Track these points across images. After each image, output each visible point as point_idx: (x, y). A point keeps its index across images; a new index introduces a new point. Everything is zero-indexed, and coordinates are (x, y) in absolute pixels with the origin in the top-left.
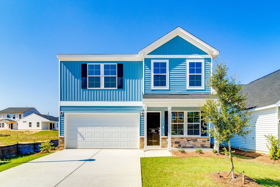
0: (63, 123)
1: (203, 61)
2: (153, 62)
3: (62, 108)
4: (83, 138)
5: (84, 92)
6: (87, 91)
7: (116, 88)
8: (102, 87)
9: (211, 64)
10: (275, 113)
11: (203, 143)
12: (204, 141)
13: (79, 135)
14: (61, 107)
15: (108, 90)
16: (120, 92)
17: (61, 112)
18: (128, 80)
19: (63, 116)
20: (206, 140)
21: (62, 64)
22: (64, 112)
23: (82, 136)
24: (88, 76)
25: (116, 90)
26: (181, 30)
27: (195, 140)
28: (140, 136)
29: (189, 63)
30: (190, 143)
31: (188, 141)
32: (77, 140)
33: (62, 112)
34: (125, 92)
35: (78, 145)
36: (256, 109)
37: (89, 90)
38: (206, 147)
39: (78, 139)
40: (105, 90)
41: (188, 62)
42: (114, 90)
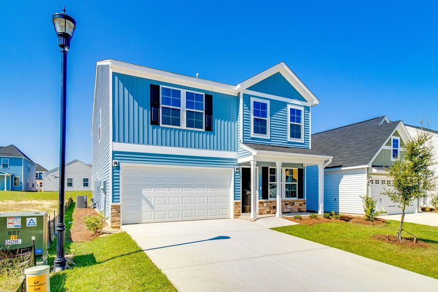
0: (118, 181)
1: (302, 109)
2: (252, 100)
3: (115, 155)
4: (151, 206)
5: (155, 131)
6: (159, 130)
7: (203, 130)
8: (183, 125)
9: (310, 114)
10: (364, 173)
11: (300, 207)
12: (301, 205)
13: (143, 202)
14: (114, 152)
15: (192, 131)
16: (208, 136)
17: (114, 161)
18: (219, 121)
19: (118, 168)
20: (302, 203)
21: (116, 78)
22: (120, 161)
23: (149, 202)
24: (161, 105)
25: (203, 133)
26: (285, 67)
27: (293, 204)
28: (235, 199)
29: (291, 108)
30: (288, 207)
31: (286, 204)
32: (140, 209)
33: (117, 161)
34: (215, 137)
35: (143, 218)
36: (342, 169)
37: (163, 128)
38: (303, 212)
39: (142, 208)
40: (188, 131)
41: (289, 107)
42: (200, 132)
